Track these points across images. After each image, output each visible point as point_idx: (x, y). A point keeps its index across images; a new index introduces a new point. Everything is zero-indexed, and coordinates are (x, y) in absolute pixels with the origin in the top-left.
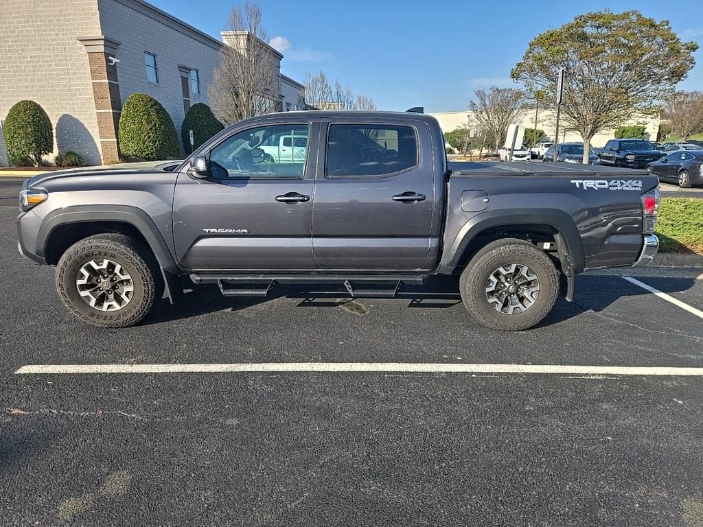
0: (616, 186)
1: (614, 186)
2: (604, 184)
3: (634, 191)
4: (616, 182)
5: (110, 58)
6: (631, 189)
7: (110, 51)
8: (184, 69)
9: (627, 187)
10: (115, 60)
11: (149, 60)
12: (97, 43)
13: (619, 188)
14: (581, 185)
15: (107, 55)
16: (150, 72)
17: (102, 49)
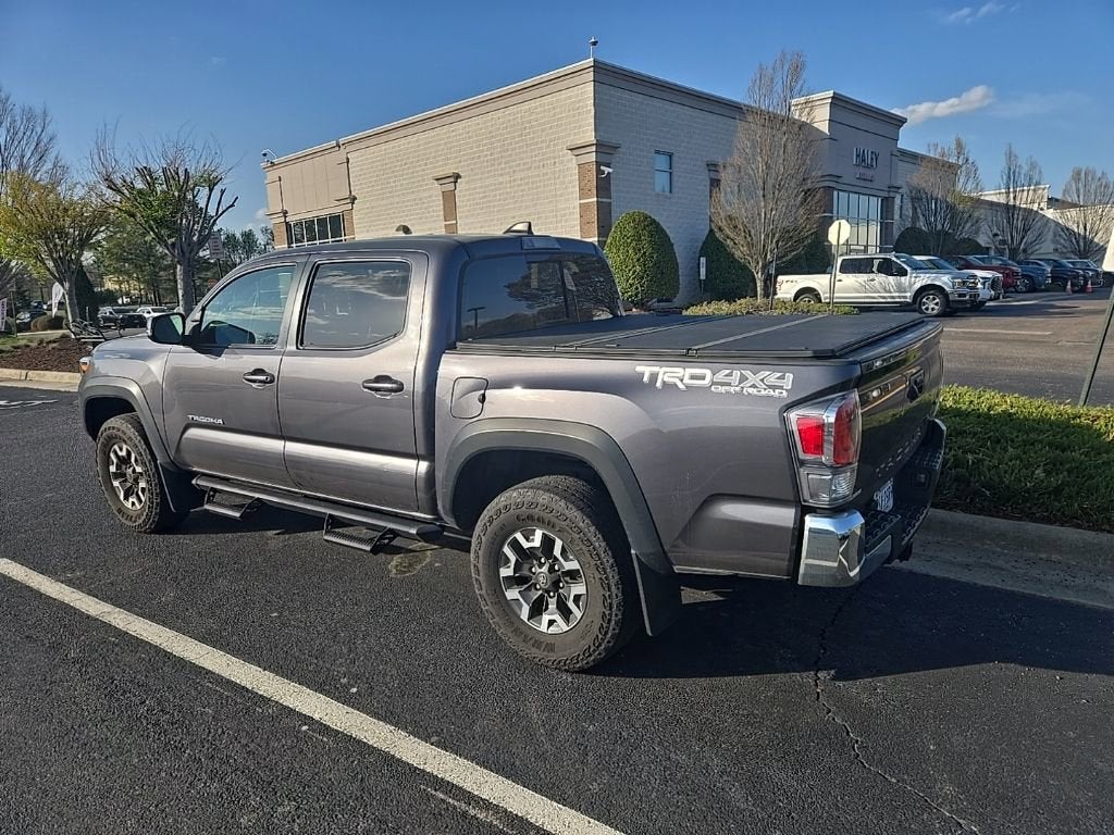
0: (729, 384)
1: (723, 384)
2: (703, 378)
3: (769, 397)
4: (730, 375)
5: (602, 168)
6: (763, 392)
7: (606, 159)
8: (712, 167)
9: (754, 386)
10: (607, 170)
11: (662, 163)
12: (588, 149)
13: (732, 389)
14: (654, 377)
15: (598, 164)
16: (661, 180)
17: (593, 157)
